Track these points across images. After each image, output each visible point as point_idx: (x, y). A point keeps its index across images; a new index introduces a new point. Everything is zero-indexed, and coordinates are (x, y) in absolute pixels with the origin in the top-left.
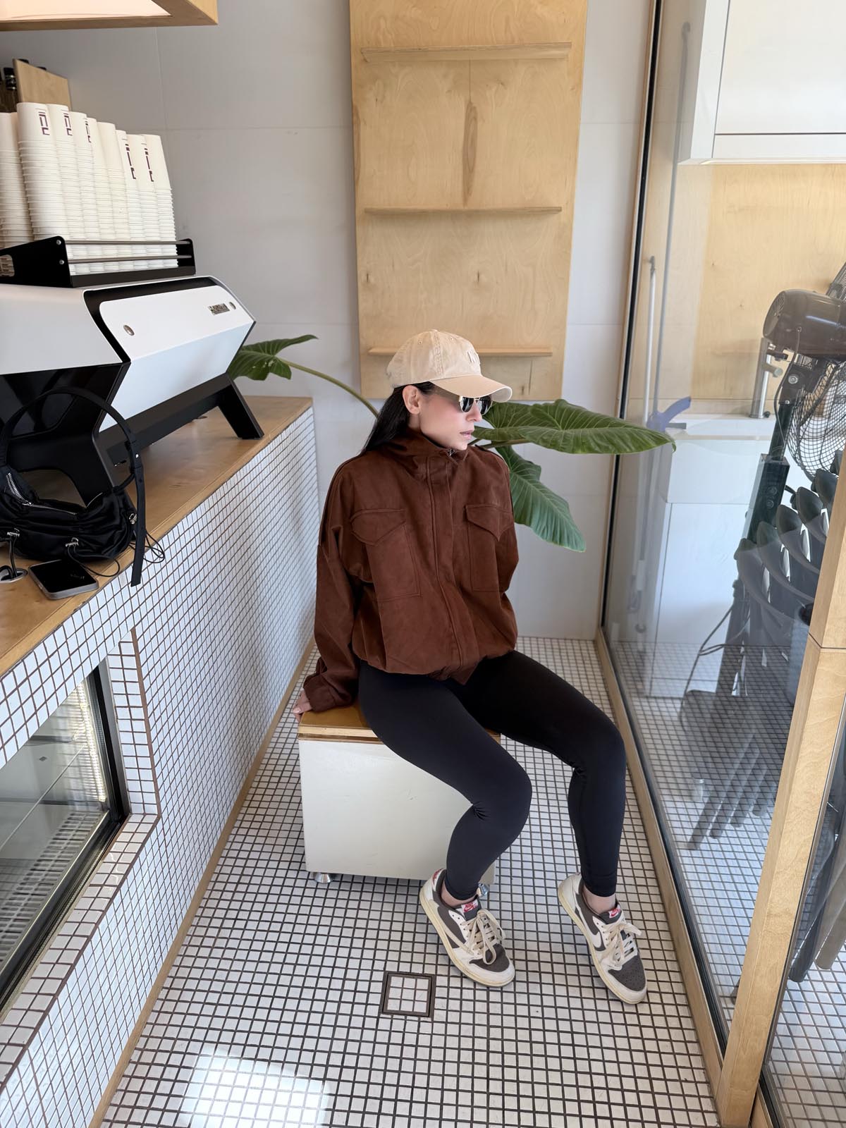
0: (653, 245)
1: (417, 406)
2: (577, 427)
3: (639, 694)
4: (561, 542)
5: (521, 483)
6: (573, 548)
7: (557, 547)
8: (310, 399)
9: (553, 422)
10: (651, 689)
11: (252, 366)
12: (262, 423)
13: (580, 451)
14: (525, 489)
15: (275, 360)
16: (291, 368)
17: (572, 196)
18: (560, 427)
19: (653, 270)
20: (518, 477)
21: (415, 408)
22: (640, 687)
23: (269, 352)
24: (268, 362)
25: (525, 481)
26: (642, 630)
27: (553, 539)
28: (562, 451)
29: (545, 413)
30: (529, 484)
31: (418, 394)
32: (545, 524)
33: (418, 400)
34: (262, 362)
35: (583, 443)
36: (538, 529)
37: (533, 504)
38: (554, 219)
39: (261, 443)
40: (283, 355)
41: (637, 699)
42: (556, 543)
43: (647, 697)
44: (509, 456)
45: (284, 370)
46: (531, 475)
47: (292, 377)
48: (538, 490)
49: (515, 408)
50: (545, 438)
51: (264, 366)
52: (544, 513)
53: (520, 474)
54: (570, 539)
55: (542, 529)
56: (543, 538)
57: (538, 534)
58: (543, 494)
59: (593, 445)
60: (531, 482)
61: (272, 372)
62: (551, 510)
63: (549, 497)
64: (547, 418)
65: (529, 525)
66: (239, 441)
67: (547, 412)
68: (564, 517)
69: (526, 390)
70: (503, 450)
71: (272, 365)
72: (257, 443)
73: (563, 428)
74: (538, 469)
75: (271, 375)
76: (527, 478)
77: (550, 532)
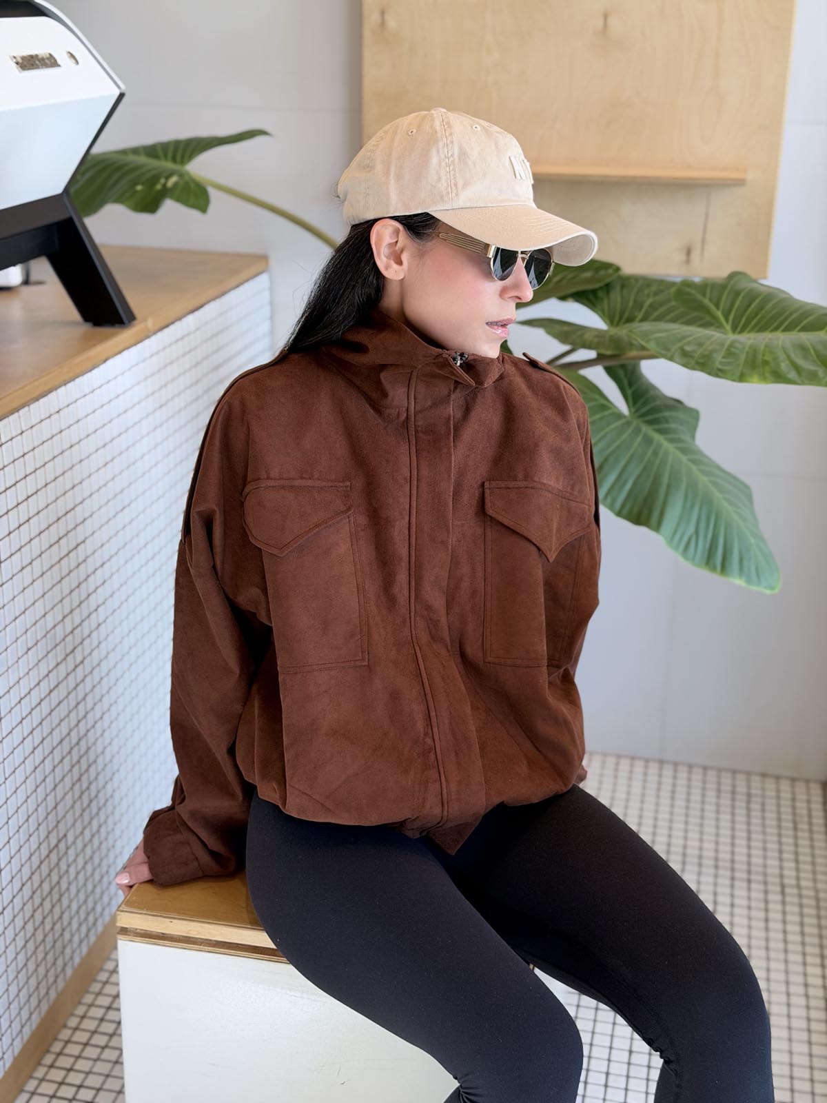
1: (400, 263)
2: (762, 330)
4: (724, 569)
5: (648, 441)
6: (749, 581)
7: (714, 578)
8: (263, 259)
9: (715, 318)
11: (136, 184)
12: (134, 297)
14: (655, 453)
15: (181, 176)
16: (212, 192)
18: (728, 328)
20: (646, 429)
21: (395, 266)
23: (174, 160)
24: (167, 178)
25: (657, 437)
27: (709, 561)
28: (717, 376)
29: (699, 297)
30: (666, 445)
31: (404, 238)
32: (691, 529)
33: (402, 251)
34: (155, 179)
35: (766, 363)
36: (676, 539)
37: (669, 486)
39: (126, 335)
40: (200, 167)
42: (713, 569)
44: (630, 385)
45: (196, 196)
47: (211, 208)
48: (684, 458)
49: (654, 288)
50: (688, 348)
51: (159, 187)
52: (692, 507)
53: (650, 423)
54: (745, 563)
55: (685, 539)
56: (686, 558)
57: (676, 548)
58: (694, 467)
60: (672, 441)
61: (171, 197)
62: (708, 501)
63: (707, 473)
64: (701, 307)
65: (657, 528)
66: (87, 327)
67: (704, 295)
68: (736, 517)
69: (695, 255)
70: (621, 373)
71: (176, 184)
72: (113, 335)
73: (734, 329)
74: (694, 415)
75: (169, 207)
76: (662, 432)
77: (703, 546)
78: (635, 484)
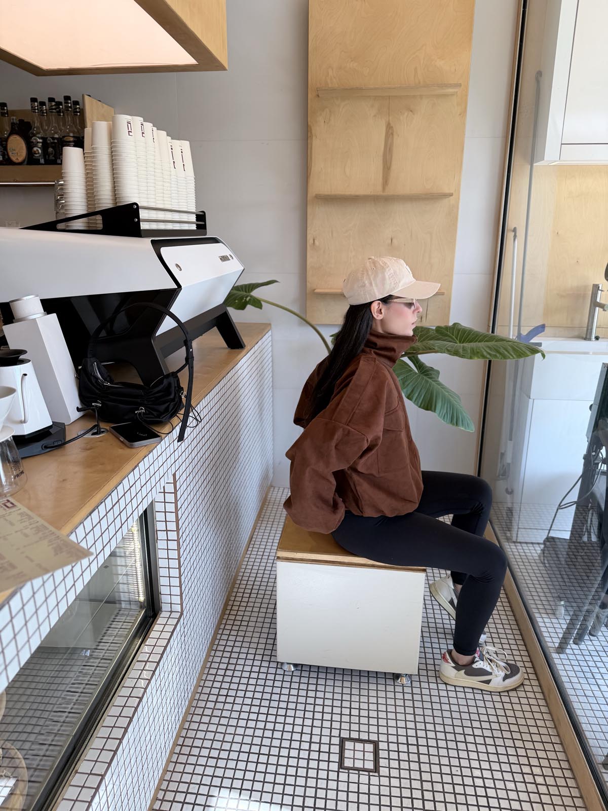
0: (515, 219)
1: (381, 313)
2: (471, 342)
3: (508, 539)
4: (457, 424)
5: (427, 382)
6: (465, 429)
7: (454, 427)
8: (270, 324)
9: (453, 339)
10: (517, 537)
11: (235, 300)
12: (245, 339)
13: (476, 358)
14: (430, 385)
15: (251, 296)
16: (262, 302)
17: (459, 185)
18: (458, 342)
19: (515, 236)
20: (425, 377)
21: (380, 315)
22: (508, 535)
23: (246, 292)
24: (246, 297)
25: (430, 380)
26: (510, 492)
27: (452, 422)
28: (462, 357)
29: (445, 331)
30: (434, 383)
31: (381, 305)
32: (445, 411)
33: (381, 309)
34: (242, 298)
35: (478, 352)
36: (441, 414)
37: (436, 397)
38: (446, 201)
39: (244, 351)
40: (256, 293)
41: (507, 544)
42: (454, 424)
43: (514, 542)
44: (417, 363)
45: (257, 303)
46: (433, 376)
47: (263, 307)
48: (438, 386)
49: (420, 330)
50: (449, 349)
51: (244, 301)
52: (444, 405)
53: (426, 375)
54: (464, 422)
55: (444, 414)
56: (444, 421)
57: (441, 418)
58: (443, 390)
59: (485, 353)
60: (434, 381)
61: (250, 304)
62: (449, 402)
63: (447, 392)
64: (446, 335)
65: (435, 411)
66: (229, 350)
67: (447, 331)
68: (459, 407)
69: (424, 319)
70: (413, 358)
71: (250, 299)
72: (241, 352)
73: (460, 342)
74: (438, 372)
75: (249, 307)
76: (431, 378)
77: (449, 416)
78: (424, 397)
